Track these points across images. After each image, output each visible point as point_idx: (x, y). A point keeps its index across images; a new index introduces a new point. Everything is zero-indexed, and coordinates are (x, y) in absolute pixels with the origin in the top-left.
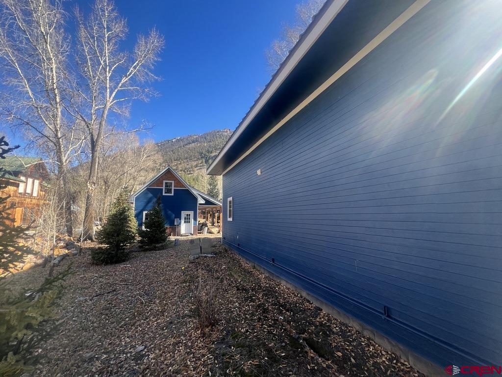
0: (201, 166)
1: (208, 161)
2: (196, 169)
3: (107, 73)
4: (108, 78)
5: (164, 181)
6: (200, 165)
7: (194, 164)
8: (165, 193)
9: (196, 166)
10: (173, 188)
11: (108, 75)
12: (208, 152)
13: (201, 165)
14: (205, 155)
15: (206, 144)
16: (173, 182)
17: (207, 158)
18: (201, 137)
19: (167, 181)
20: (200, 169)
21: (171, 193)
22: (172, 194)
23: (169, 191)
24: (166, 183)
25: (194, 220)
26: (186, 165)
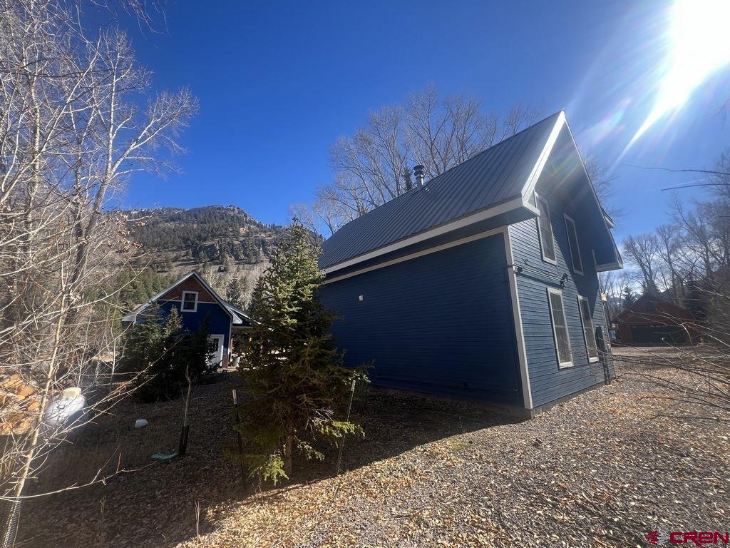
0: (184, 260)
1: (198, 252)
2: (174, 264)
3: (111, 134)
4: (111, 141)
5: (184, 292)
6: (182, 258)
7: (172, 255)
8: (184, 308)
9: (176, 260)
10: (196, 302)
11: (112, 137)
12: (199, 238)
13: (185, 258)
14: (193, 243)
15: (195, 226)
16: (197, 293)
17: (196, 247)
18: (189, 213)
19: (188, 292)
20: (181, 265)
21: (193, 309)
22: (195, 310)
23: (189, 306)
24: (186, 295)
25: (224, 347)
26: (155, 257)
